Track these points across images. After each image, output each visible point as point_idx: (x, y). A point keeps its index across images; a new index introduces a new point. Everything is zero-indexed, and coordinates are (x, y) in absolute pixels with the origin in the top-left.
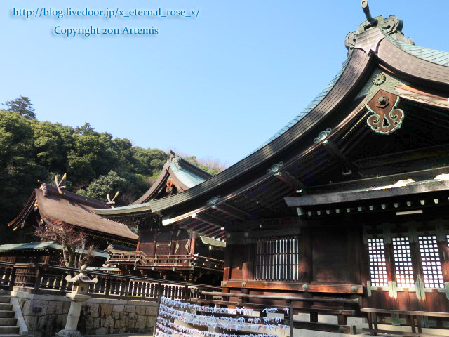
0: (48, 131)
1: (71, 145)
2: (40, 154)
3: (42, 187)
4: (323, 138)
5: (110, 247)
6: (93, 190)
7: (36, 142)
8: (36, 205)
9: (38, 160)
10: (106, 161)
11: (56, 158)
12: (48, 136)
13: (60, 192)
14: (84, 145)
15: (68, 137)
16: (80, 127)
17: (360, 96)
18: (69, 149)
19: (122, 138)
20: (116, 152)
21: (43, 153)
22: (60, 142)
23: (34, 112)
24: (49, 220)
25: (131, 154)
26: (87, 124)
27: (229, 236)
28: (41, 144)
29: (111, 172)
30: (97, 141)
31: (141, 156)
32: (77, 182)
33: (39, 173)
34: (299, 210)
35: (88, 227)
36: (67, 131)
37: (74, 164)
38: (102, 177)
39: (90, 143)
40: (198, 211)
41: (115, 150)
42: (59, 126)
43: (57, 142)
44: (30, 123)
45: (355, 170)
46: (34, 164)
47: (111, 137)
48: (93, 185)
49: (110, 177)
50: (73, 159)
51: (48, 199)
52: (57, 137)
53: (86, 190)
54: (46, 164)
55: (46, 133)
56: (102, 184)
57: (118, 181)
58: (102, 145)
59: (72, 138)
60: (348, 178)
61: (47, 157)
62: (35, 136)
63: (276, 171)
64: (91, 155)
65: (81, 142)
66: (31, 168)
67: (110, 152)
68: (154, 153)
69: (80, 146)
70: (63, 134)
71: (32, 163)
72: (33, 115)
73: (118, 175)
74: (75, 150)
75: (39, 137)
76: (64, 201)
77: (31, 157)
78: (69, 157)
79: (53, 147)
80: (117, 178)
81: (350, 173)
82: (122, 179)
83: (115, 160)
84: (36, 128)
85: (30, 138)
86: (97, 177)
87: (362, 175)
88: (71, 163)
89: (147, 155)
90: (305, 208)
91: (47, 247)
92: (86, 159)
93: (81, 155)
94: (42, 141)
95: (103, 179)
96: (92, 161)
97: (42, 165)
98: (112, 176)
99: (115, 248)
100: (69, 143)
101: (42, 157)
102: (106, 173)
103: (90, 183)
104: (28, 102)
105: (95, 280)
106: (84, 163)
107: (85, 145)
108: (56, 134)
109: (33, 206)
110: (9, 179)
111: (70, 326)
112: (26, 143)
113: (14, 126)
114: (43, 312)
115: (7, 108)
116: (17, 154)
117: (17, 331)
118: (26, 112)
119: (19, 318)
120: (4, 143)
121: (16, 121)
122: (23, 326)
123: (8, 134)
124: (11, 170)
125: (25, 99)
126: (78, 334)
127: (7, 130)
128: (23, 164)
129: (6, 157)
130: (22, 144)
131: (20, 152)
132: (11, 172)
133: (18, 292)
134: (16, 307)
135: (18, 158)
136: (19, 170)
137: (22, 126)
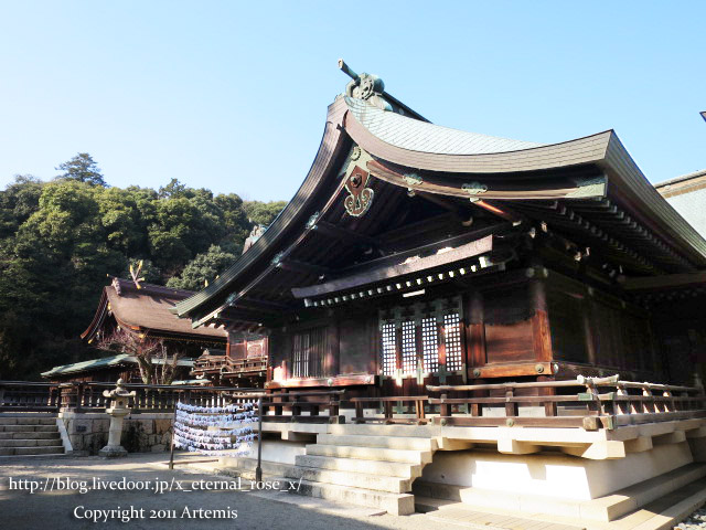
0: (118, 201)
1: (151, 216)
2: (111, 236)
3: (115, 283)
4: (312, 223)
5: (206, 352)
6: (190, 275)
7: (104, 219)
8: (109, 308)
9: (110, 244)
10: (204, 232)
11: (134, 238)
12: (119, 208)
13: (139, 287)
14: (169, 214)
15: (146, 206)
16: (165, 186)
17: (341, 174)
18: (149, 222)
19: (227, 194)
20: (216, 217)
21: (115, 234)
22: (136, 214)
23: (100, 173)
24: (126, 326)
25: (243, 215)
26: (174, 181)
27: (270, 332)
28: (111, 222)
29: (212, 248)
30: (187, 206)
31: (260, 214)
32: (167, 266)
33: (114, 262)
34: (306, 301)
35: (176, 329)
36: (146, 196)
37: (159, 243)
38: (199, 256)
39: (178, 210)
40: (219, 310)
41: (214, 214)
42: (134, 189)
43: (132, 215)
44: (93, 194)
45: (376, 248)
46: (106, 251)
47: (211, 195)
48: (188, 269)
49: (211, 254)
50: (156, 236)
51: (123, 299)
52: (131, 208)
53: (181, 278)
54: (121, 248)
55: (115, 205)
56: (201, 266)
57: (223, 259)
58: (194, 210)
59: (152, 207)
60: (371, 257)
61: (122, 238)
62: (102, 210)
63: (277, 262)
64: (181, 226)
65: (165, 210)
66: (102, 256)
67: (207, 219)
68: (278, 208)
69: (163, 217)
70: (138, 202)
71: (103, 250)
72: (99, 178)
73: (223, 250)
74: (158, 222)
75: (106, 212)
76: (145, 298)
77: (100, 241)
78: (151, 234)
79: (127, 224)
80: (221, 255)
81: (370, 251)
82: (229, 255)
83: (216, 229)
84: (102, 197)
85: (95, 215)
86: (194, 258)
87: (382, 253)
88: (154, 243)
89: (269, 213)
90: (312, 299)
91: (122, 362)
92: (175, 233)
93: (168, 229)
94: (111, 217)
95: (202, 259)
96: (183, 236)
97: (117, 250)
98: (215, 253)
99: (211, 354)
100: (148, 214)
101: (114, 239)
102: (205, 250)
103: (184, 267)
104: (90, 159)
105: (133, 393)
106: (173, 239)
107: (171, 214)
108: (128, 204)
109: (107, 310)
110: (76, 276)
111: (113, 442)
112: (91, 223)
113: (71, 202)
114: (89, 430)
115: (63, 173)
116: (81, 240)
117: (63, 450)
118: (89, 175)
119: (65, 438)
120: (61, 227)
121: (72, 194)
122: (68, 445)
123: (65, 214)
124: (77, 263)
125: (85, 156)
126: (122, 449)
127: (63, 208)
128: (92, 252)
129: (67, 246)
130: (86, 225)
131: (85, 236)
132: (77, 266)
133: (65, 413)
134: (62, 427)
135: (84, 245)
136: (87, 261)
137: (82, 200)
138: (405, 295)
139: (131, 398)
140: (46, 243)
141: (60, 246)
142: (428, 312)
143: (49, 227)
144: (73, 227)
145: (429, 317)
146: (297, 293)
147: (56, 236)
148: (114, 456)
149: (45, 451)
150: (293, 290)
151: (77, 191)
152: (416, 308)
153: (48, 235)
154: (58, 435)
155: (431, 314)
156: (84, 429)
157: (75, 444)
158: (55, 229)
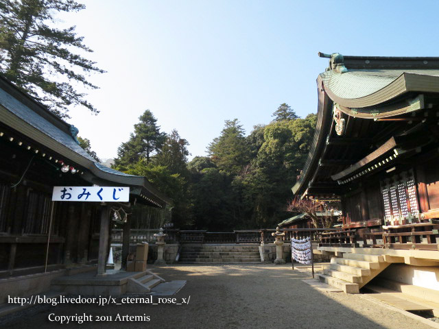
0: (301, 127)
2: (301, 146)
4: (327, 141)
7: (295, 138)
9: (301, 151)
12: (302, 130)
23: (294, 112)
28: (299, 139)
34: (338, 182)
40: (307, 190)
43: (309, 132)
44: (288, 126)
46: (299, 155)
52: (308, 129)
55: (300, 129)
61: (306, 146)
62: (294, 134)
63: (320, 163)
66: (298, 158)
70: (312, 124)
71: (298, 155)
72: (293, 114)
75: (296, 134)
77: (296, 150)
79: (308, 138)
84: (293, 126)
85: (291, 137)
94: (298, 137)
101: (303, 147)
104: (287, 106)
105: (283, 234)
108: (307, 126)
110: (287, 172)
111: (279, 257)
112: (290, 142)
113: (278, 134)
114: (271, 252)
115: (275, 117)
116: (286, 152)
117: (260, 260)
118: (288, 115)
119: (261, 255)
120: (276, 148)
121: (278, 129)
122: (262, 259)
123: (276, 140)
124: (287, 165)
125: (284, 105)
126: (283, 260)
127: (275, 138)
128: (292, 157)
129: (280, 157)
130: (287, 144)
131: (288, 150)
132: (287, 166)
133: (262, 244)
134: (261, 250)
135: (288, 154)
136: (291, 163)
137: (283, 131)
138: (388, 171)
139: (282, 236)
140: (271, 158)
141: (277, 157)
142: (400, 180)
143: (270, 149)
144: (282, 146)
145: (400, 183)
146: (334, 178)
147: (274, 153)
148: (279, 263)
149: (253, 261)
150: (332, 177)
151: (280, 127)
152: (394, 177)
153: (270, 153)
154: (258, 254)
155: (402, 181)
156: (268, 251)
157: (265, 258)
158: (273, 150)
